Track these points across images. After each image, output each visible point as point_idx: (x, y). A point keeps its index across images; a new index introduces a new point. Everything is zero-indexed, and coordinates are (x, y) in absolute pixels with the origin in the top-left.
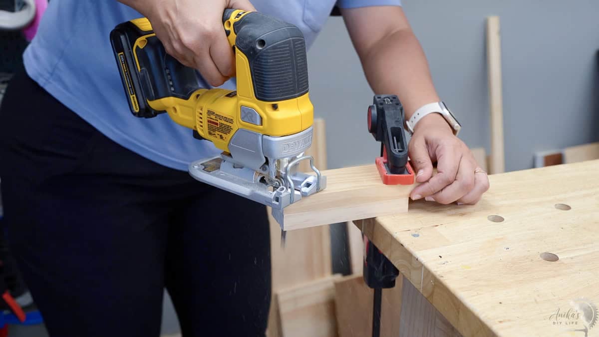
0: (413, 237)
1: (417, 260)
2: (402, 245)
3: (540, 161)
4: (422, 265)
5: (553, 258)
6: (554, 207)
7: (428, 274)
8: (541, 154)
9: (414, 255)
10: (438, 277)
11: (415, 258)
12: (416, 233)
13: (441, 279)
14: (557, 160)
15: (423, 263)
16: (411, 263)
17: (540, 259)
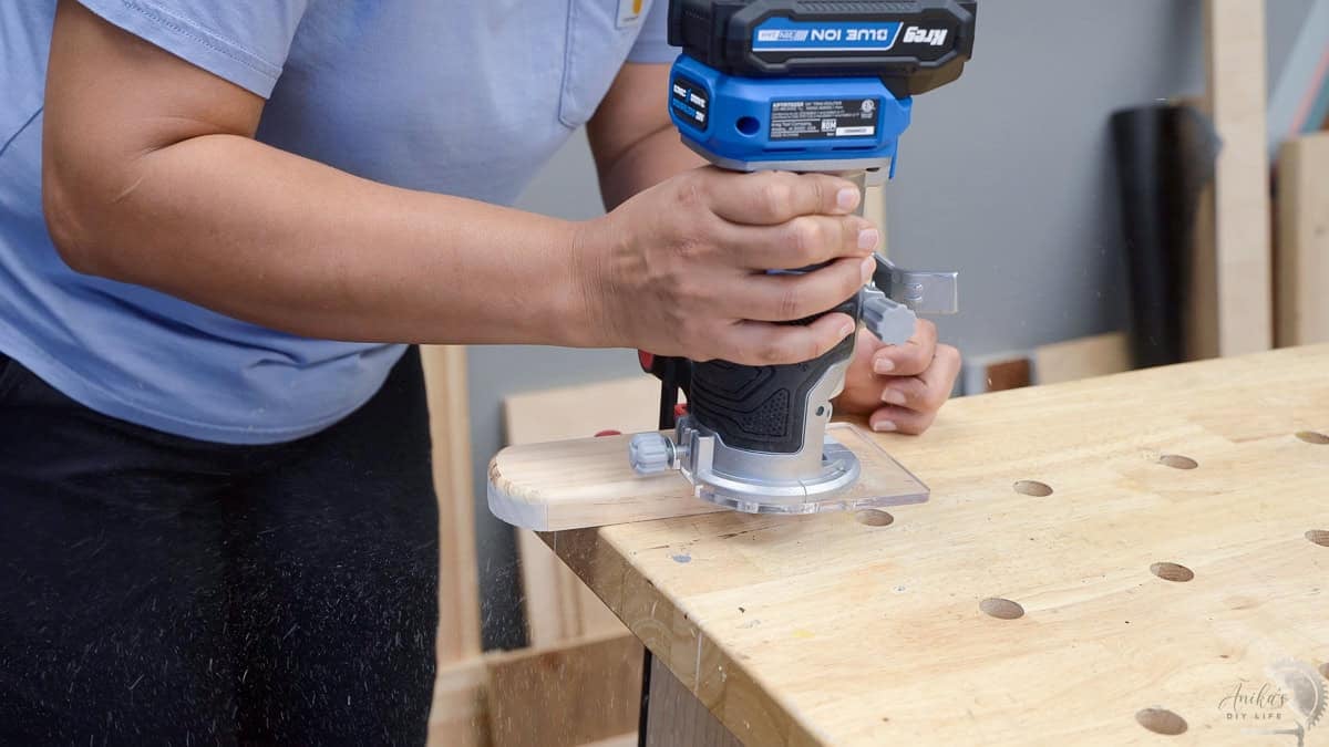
0: (674, 562)
1: (686, 617)
2: (649, 582)
3: (977, 379)
4: (698, 630)
5: (1010, 611)
6: (1013, 489)
7: (713, 650)
8: (981, 361)
9: (678, 605)
10: (736, 658)
11: (679, 611)
12: (684, 554)
13: (743, 663)
14: (1017, 376)
15: (700, 624)
16: (670, 625)
17: (981, 613)
